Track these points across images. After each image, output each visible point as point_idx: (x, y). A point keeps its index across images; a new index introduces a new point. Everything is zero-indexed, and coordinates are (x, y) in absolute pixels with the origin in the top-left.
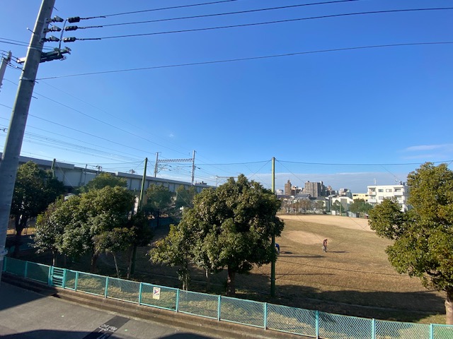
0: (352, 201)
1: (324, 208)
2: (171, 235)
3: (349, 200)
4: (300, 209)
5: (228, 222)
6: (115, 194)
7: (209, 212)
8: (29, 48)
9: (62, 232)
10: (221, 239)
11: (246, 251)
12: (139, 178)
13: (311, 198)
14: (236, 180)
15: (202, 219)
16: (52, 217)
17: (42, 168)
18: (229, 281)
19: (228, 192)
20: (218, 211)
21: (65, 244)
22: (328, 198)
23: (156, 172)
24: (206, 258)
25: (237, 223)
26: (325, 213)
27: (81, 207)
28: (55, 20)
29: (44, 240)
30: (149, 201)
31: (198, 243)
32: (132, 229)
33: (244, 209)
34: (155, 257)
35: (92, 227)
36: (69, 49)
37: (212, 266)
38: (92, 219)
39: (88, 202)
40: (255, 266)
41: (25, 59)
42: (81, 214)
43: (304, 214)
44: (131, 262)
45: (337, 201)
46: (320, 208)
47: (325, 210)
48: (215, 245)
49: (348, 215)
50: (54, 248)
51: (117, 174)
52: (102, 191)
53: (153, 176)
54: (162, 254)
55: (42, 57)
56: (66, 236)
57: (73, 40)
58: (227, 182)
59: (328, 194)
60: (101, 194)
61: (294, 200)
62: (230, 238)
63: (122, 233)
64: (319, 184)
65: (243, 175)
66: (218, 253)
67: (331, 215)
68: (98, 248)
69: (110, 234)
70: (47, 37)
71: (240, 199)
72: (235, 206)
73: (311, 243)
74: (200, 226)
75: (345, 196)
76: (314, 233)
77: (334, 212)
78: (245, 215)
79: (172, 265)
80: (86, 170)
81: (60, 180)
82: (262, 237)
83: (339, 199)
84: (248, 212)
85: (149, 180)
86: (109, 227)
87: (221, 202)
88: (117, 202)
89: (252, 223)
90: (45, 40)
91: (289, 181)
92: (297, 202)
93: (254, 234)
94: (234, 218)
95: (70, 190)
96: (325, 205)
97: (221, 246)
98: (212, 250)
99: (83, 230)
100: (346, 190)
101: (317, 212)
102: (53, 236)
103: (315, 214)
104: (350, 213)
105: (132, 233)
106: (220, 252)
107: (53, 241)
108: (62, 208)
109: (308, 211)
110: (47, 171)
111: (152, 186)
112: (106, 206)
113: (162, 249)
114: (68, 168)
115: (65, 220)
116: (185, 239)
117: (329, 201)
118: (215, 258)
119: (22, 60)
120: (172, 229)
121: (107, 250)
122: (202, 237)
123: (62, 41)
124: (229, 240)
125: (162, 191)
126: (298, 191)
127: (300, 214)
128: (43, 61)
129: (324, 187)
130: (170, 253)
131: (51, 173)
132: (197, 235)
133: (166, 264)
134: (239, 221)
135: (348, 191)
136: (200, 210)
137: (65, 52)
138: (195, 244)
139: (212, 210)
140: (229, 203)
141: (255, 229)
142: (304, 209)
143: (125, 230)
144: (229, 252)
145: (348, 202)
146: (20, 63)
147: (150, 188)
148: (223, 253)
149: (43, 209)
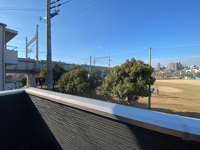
0: (199, 71)
1: (180, 75)
2: (103, 85)
3: (196, 71)
4: (165, 77)
5: (127, 78)
6: (81, 71)
7: (118, 75)
8: (46, 13)
9: (66, 85)
10: (124, 86)
11: (135, 90)
12: (88, 66)
13: (172, 71)
14: (130, 61)
15: (115, 78)
16: (63, 80)
17: (57, 64)
18: (129, 104)
19: (126, 66)
20: (122, 75)
21: (68, 89)
22: (183, 70)
23: (94, 64)
24: (118, 93)
25: (131, 79)
26: (181, 78)
27: (71, 76)
28: (52, 3)
29: (62, 88)
30: (93, 75)
31: (114, 87)
32: (89, 83)
33: (135, 73)
34: (98, 93)
35: (75, 83)
36: (59, 10)
37: (121, 96)
38: (75, 80)
39: (73, 74)
40: (140, 98)
41: (46, 18)
42: (71, 79)
43: (168, 79)
44: (90, 96)
45: (189, 71)
46: (177, 76)
47: (181, 77)
48: (122, 88)
49: (195, 79)
50: (65, 90)
51: (80, 65)
52: (77, 70)
53: (93, 65)
54: (101, 92)
55: (51, 16)
56: (68, 86)
57: (60, 5)
58: (125, 62)
59: (183, 68)
60: (77, 71)
61: (162, 72)
62: (128, 85)
63: (85, 85)
64: (177, 64)
65: (133, 58)
66: (123, 91)
67: (184, 79)
68: (78, 90)
69: (82, 85)
70: (51, 7)
71: (132, 68)
72: (130, 72)
73: (171, 92)
74: (114, 81)
75: (195, 69)
76: (173, 87)
77: (186, 78)
78: (135, 76)
79: (105, 96)
80: (70, 64)
81: (62, 68)
82: (143, 85)
83: (190, 71)
84: (137, 74)
85: (92, 67)
86: (81, 83)
87: (123, 71)
88: (82, 74)
89: (138, 79)
90: (51, 8)
91: (159, 63)
92: (164, 73)
93: (140, 83)
94: (129, 77)
95: (66, 72)
96: (181, 74)
97: (124, 88)
98: (120, 90)
99: (73, 84)
100: (195, 66)
101: (175, 78)
102: (64, 86)
103: (174, 79)
104: (197, 77)
105: (89, 85)
106: (124, 91)
107: (64, 88)
108: (65, 77)
109: (170, 78)
110: (58, 65)
111: (93, 69)
112: (79, 75)
113: (100, 90)
114: (65, 64)
115: (67, 81)
116: (109, 86)
117: (184, 72)
118: (121, 93)
119: (45, 19)
120: (103, 83)
121: (81, 90)
122: (116, 85)
123: (57, 7)
124: (127, 86)
125: (98, 71)
126: (164, 68)
127: (165, 79)
128: (51, 17)
129: (181, 65)
130: (103, 91)
131: (60, 66)
132: (114, 84)
133: (102, 95)
134: (132, 79)
135: (197, 66)
136: (114, 75)
137: (58, 11)
138: (113, 89)
139: (119, 74)
140: (127, 71)
141: (140, 81)
142: (168, 77)
143: (86, 83)
144: (128, 91)
145: (196, 72)
146: (44, 20)
147: (93, 70)
148: (125, 91)
149: (59, 77)
